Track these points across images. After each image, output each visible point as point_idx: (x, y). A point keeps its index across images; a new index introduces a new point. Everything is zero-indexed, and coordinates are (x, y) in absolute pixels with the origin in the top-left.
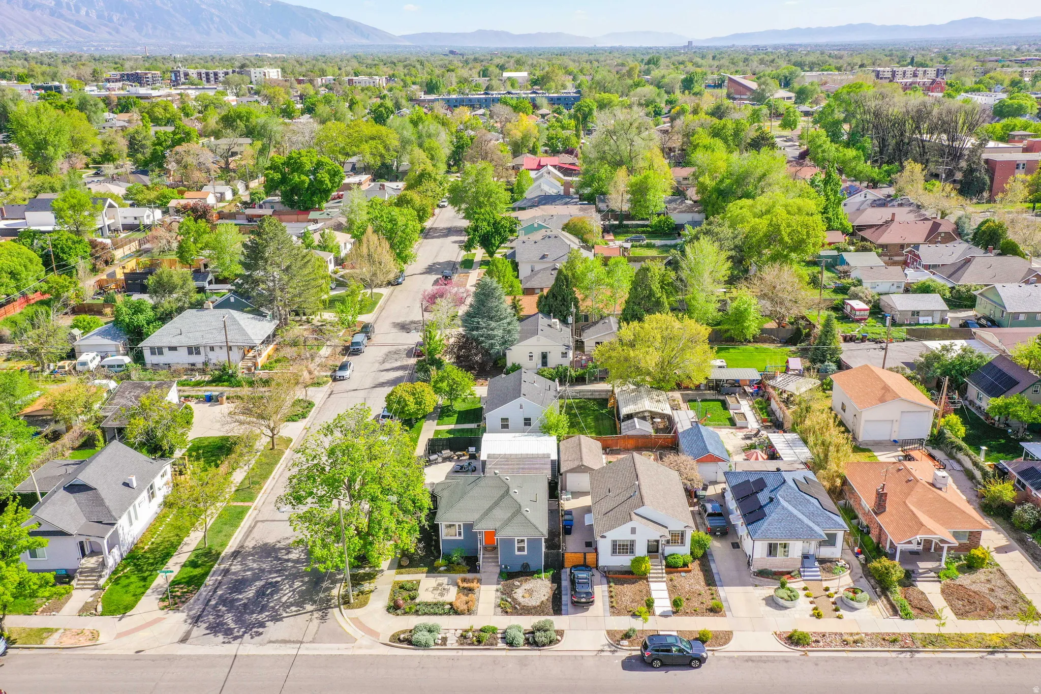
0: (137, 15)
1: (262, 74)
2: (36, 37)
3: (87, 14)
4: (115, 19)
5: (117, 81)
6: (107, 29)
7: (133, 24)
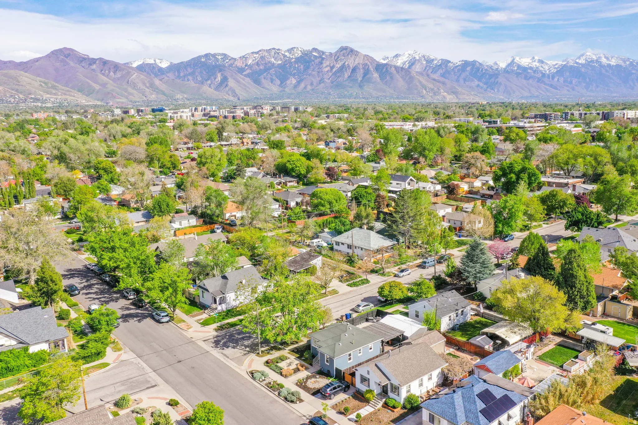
0: (588, 80)
1: (622, 114)
2: (526, 94)
3: (558, 80)
4: (574, 82)
5: (532, 118)
6: (567, 88)
7: (584, 85)
